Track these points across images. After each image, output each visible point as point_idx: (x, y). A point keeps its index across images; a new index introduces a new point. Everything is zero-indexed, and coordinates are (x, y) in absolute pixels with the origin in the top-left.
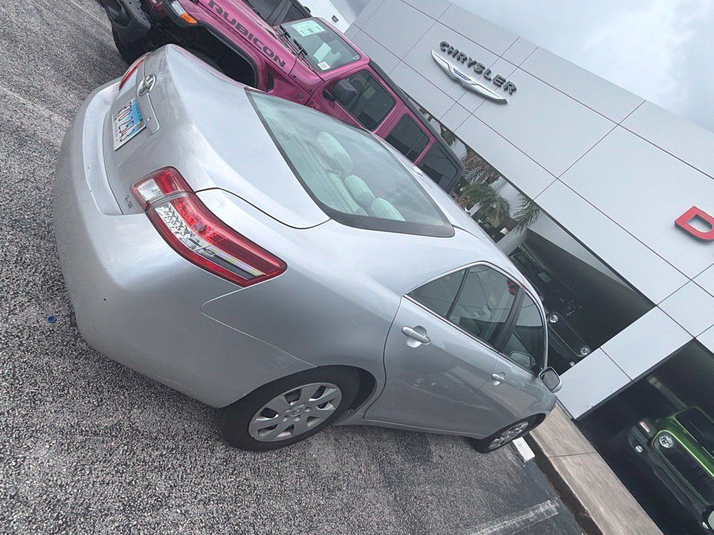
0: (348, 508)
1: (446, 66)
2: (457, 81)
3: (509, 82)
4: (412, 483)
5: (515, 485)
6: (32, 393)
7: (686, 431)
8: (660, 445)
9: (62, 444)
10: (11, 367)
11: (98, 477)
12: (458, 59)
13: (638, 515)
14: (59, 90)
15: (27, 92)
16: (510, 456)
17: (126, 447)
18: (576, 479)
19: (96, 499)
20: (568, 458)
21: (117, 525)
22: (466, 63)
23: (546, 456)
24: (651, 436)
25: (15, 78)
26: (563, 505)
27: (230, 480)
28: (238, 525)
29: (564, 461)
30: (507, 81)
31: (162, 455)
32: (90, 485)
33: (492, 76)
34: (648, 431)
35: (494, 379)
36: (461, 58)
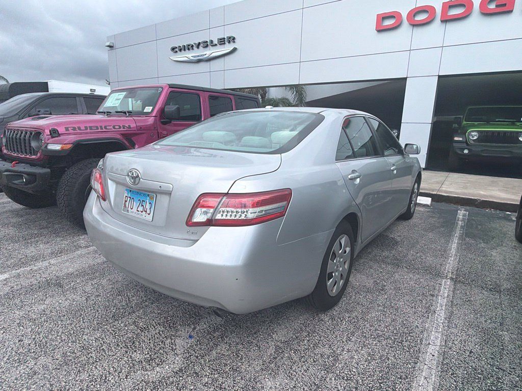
0: (397, 289)
1: (185, 59)
2: (199, 61)
3: (227, 37)
4: (405, 257)
5: (439, 218)
6: (230, 368)
7: (476, 123)
8: (473, 140)
9: (271, 374)
10: (208, 368)
11: (301, 371)
12: (189, 49)
13: (496, 182)
14: (32, 249)
15: (24, 264)
16: (422, 209)
17: (292, 351)
18: (457, 191)
19: (313, 378)
20: (443, 186)
21: (333, 379)
22: (194, 48)
23: (435, 194)
24: (465, 140)
25: (9, 263)
26: (465, 207)
27: (344, 324)
28: (371, 335)
29: (444, 189)
30: (226, 37)
31: (309, 341)
32: (303, 376)
33: (216, 42)
34: (461, 139)
35: (393, 170)
36: (190, 47)
